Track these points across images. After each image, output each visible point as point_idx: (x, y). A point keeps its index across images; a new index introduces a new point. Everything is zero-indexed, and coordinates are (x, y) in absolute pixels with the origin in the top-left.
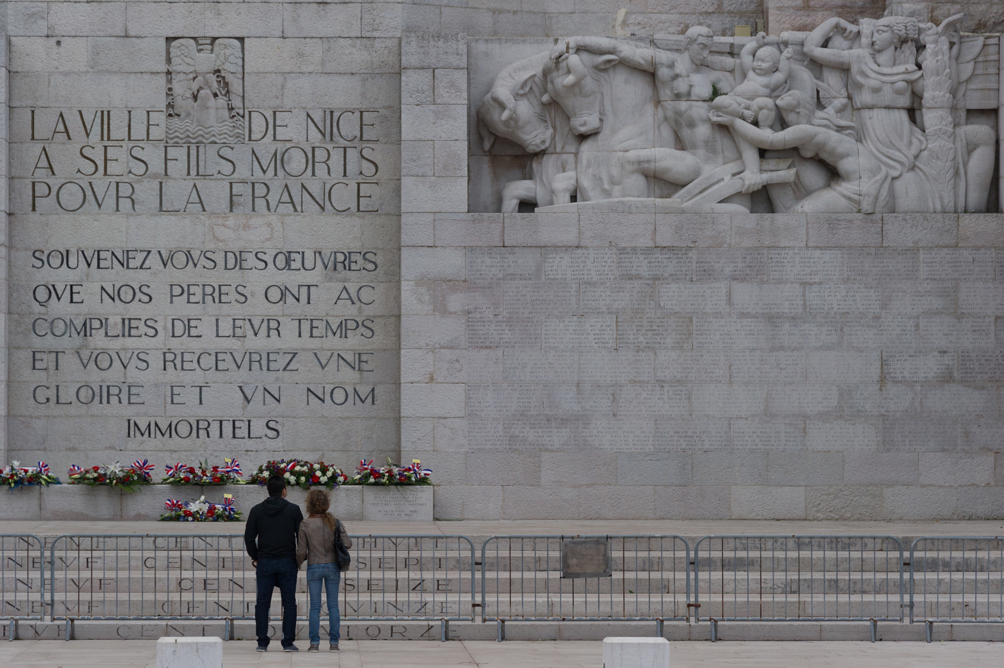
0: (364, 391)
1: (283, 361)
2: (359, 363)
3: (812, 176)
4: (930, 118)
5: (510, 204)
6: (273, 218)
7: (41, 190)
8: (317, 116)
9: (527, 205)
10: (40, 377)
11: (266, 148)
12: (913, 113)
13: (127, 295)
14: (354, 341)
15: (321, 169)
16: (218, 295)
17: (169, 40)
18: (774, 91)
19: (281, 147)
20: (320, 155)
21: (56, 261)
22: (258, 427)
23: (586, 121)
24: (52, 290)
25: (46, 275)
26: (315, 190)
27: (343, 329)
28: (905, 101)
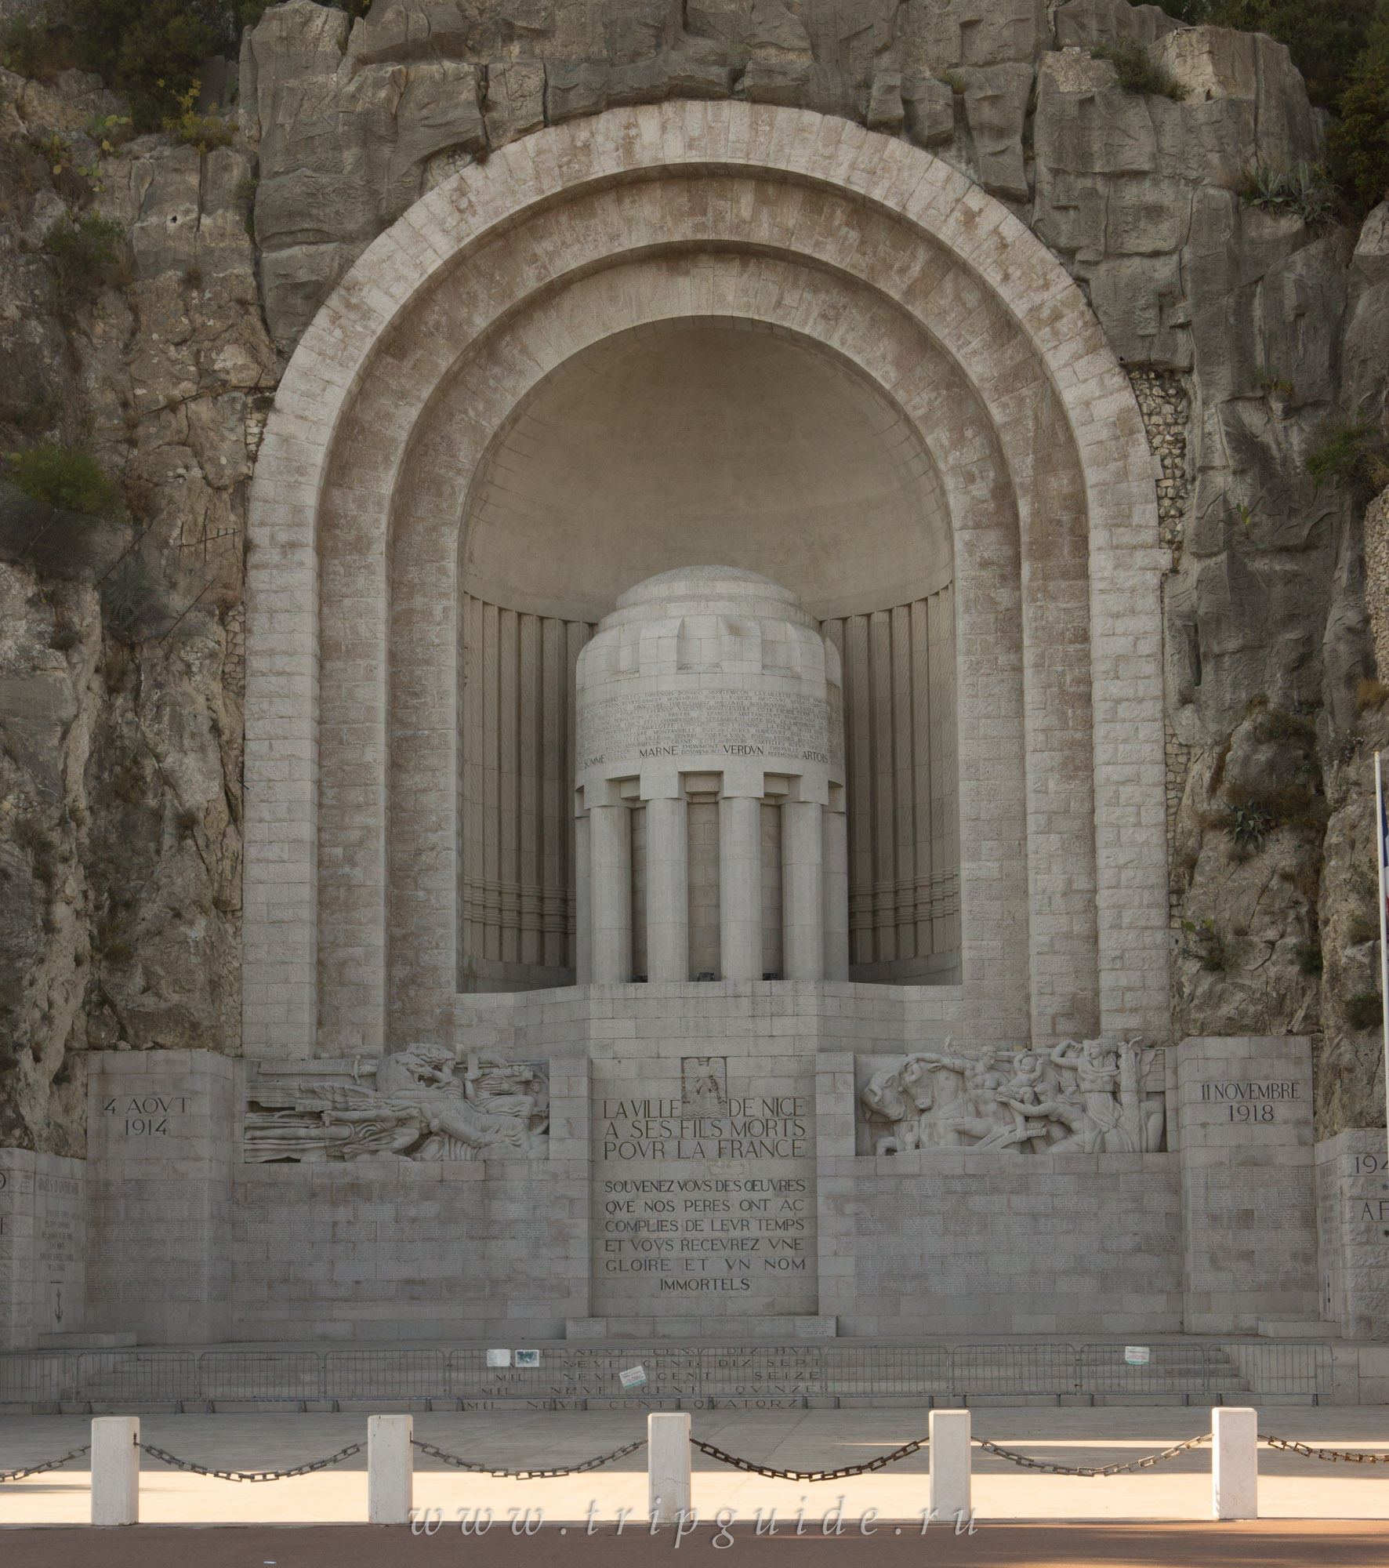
0: (798, 1261)
1: (751, 1244)
2: (794, 1245)
3: (1057, 1132)
4: (1125, 1097)
5: (881, 1150)
6: (744, 1161)
7: (610, 1147)
8: (769, 1102)
9: (890, 1151)
10: (610, 1255)
11: (739, 1121)
12: (1115, 1094)
13: (660, 1206)
14: (792, 1232)
15: (771, 1133)
16: (712, 1206)
17: (683, 1059)
18: (1032, 1084)
19: (748, 1120)
20: (771, 1124)
21: (619, 1188)
22: (737, 1283)
23: (923, 1102)
24: (617, 1205)
25: (613, 1196)
26: (768, 1144)
27: (785, 1225)
28: (1110, 1087)
